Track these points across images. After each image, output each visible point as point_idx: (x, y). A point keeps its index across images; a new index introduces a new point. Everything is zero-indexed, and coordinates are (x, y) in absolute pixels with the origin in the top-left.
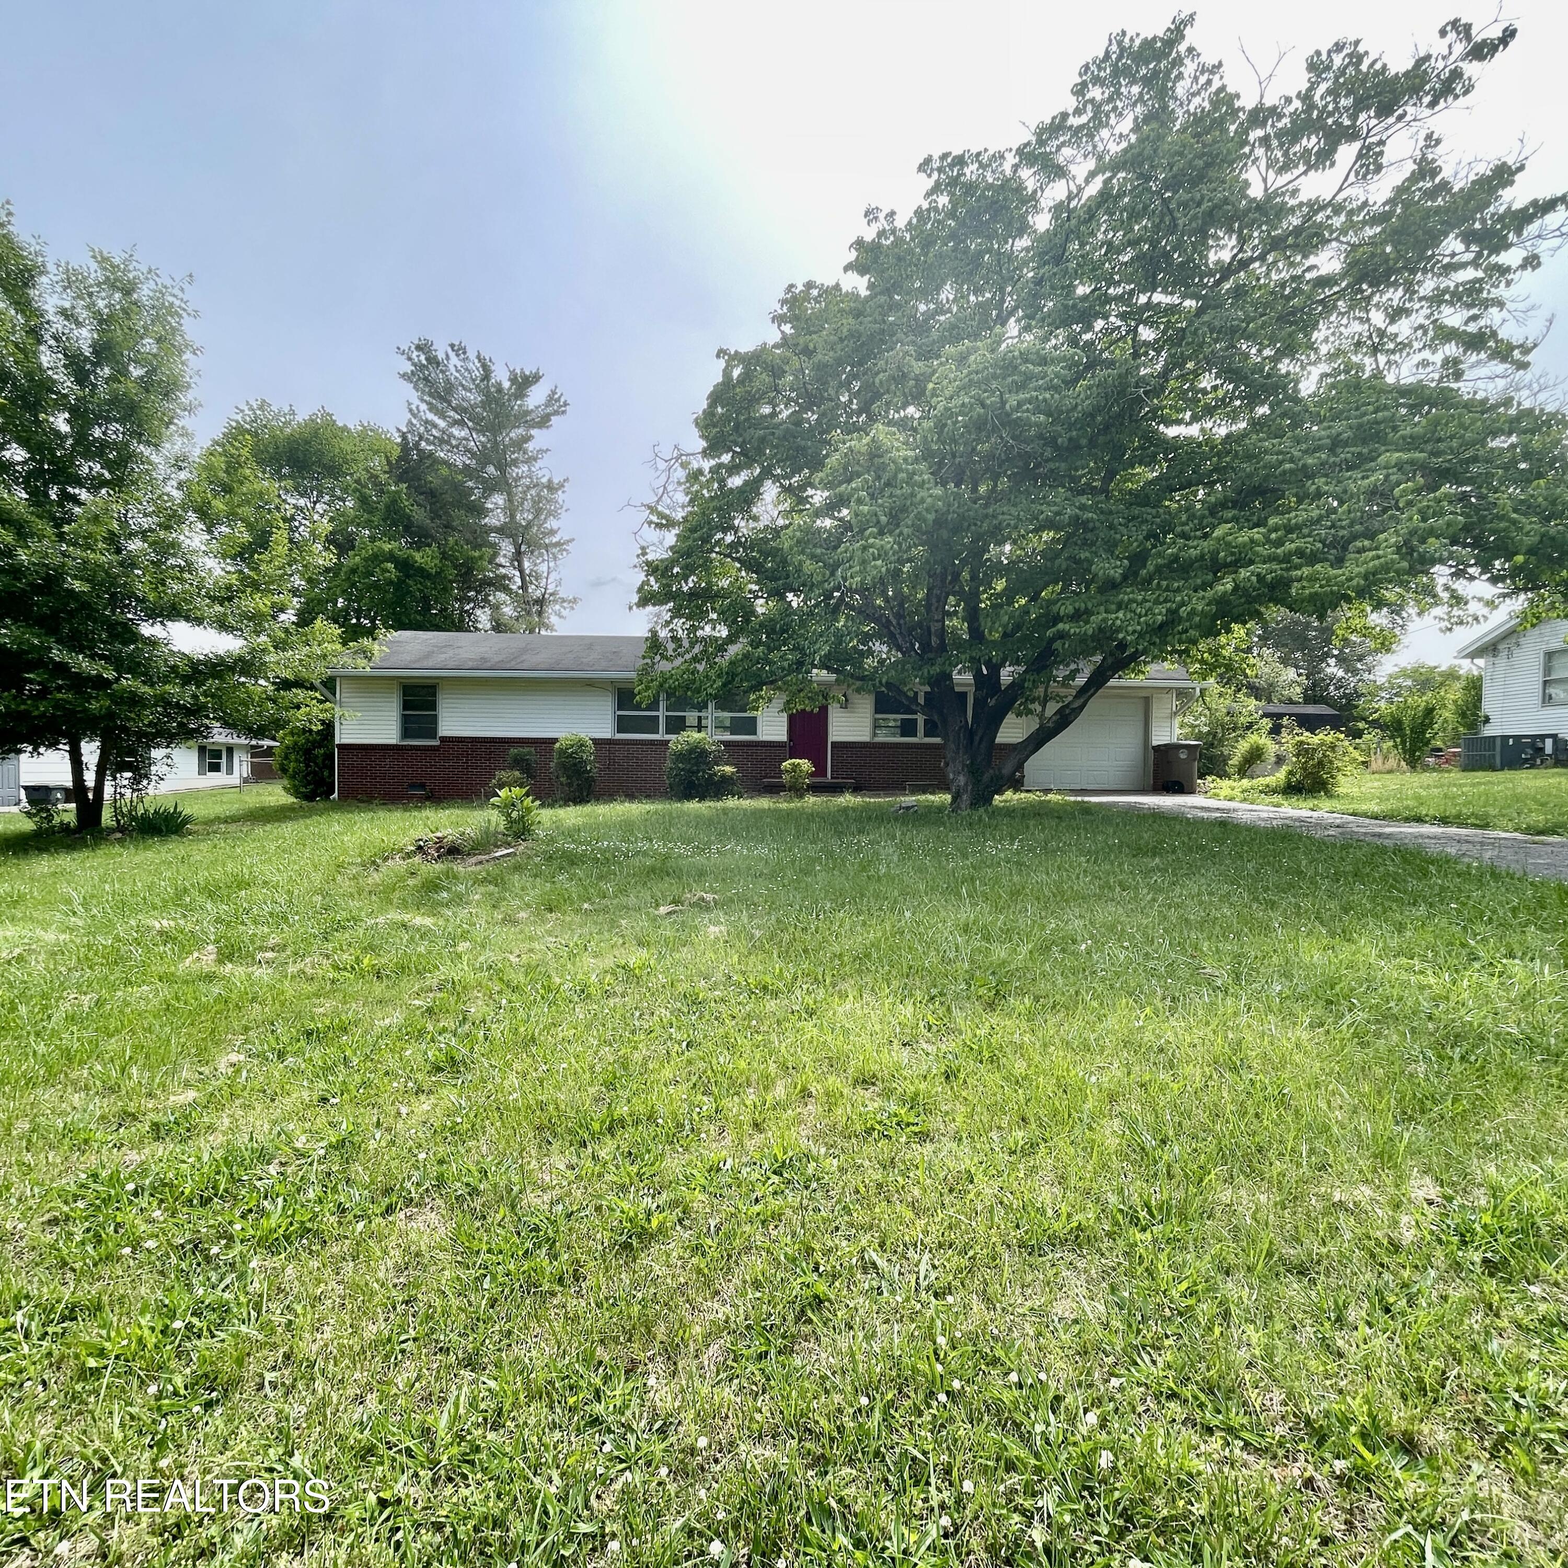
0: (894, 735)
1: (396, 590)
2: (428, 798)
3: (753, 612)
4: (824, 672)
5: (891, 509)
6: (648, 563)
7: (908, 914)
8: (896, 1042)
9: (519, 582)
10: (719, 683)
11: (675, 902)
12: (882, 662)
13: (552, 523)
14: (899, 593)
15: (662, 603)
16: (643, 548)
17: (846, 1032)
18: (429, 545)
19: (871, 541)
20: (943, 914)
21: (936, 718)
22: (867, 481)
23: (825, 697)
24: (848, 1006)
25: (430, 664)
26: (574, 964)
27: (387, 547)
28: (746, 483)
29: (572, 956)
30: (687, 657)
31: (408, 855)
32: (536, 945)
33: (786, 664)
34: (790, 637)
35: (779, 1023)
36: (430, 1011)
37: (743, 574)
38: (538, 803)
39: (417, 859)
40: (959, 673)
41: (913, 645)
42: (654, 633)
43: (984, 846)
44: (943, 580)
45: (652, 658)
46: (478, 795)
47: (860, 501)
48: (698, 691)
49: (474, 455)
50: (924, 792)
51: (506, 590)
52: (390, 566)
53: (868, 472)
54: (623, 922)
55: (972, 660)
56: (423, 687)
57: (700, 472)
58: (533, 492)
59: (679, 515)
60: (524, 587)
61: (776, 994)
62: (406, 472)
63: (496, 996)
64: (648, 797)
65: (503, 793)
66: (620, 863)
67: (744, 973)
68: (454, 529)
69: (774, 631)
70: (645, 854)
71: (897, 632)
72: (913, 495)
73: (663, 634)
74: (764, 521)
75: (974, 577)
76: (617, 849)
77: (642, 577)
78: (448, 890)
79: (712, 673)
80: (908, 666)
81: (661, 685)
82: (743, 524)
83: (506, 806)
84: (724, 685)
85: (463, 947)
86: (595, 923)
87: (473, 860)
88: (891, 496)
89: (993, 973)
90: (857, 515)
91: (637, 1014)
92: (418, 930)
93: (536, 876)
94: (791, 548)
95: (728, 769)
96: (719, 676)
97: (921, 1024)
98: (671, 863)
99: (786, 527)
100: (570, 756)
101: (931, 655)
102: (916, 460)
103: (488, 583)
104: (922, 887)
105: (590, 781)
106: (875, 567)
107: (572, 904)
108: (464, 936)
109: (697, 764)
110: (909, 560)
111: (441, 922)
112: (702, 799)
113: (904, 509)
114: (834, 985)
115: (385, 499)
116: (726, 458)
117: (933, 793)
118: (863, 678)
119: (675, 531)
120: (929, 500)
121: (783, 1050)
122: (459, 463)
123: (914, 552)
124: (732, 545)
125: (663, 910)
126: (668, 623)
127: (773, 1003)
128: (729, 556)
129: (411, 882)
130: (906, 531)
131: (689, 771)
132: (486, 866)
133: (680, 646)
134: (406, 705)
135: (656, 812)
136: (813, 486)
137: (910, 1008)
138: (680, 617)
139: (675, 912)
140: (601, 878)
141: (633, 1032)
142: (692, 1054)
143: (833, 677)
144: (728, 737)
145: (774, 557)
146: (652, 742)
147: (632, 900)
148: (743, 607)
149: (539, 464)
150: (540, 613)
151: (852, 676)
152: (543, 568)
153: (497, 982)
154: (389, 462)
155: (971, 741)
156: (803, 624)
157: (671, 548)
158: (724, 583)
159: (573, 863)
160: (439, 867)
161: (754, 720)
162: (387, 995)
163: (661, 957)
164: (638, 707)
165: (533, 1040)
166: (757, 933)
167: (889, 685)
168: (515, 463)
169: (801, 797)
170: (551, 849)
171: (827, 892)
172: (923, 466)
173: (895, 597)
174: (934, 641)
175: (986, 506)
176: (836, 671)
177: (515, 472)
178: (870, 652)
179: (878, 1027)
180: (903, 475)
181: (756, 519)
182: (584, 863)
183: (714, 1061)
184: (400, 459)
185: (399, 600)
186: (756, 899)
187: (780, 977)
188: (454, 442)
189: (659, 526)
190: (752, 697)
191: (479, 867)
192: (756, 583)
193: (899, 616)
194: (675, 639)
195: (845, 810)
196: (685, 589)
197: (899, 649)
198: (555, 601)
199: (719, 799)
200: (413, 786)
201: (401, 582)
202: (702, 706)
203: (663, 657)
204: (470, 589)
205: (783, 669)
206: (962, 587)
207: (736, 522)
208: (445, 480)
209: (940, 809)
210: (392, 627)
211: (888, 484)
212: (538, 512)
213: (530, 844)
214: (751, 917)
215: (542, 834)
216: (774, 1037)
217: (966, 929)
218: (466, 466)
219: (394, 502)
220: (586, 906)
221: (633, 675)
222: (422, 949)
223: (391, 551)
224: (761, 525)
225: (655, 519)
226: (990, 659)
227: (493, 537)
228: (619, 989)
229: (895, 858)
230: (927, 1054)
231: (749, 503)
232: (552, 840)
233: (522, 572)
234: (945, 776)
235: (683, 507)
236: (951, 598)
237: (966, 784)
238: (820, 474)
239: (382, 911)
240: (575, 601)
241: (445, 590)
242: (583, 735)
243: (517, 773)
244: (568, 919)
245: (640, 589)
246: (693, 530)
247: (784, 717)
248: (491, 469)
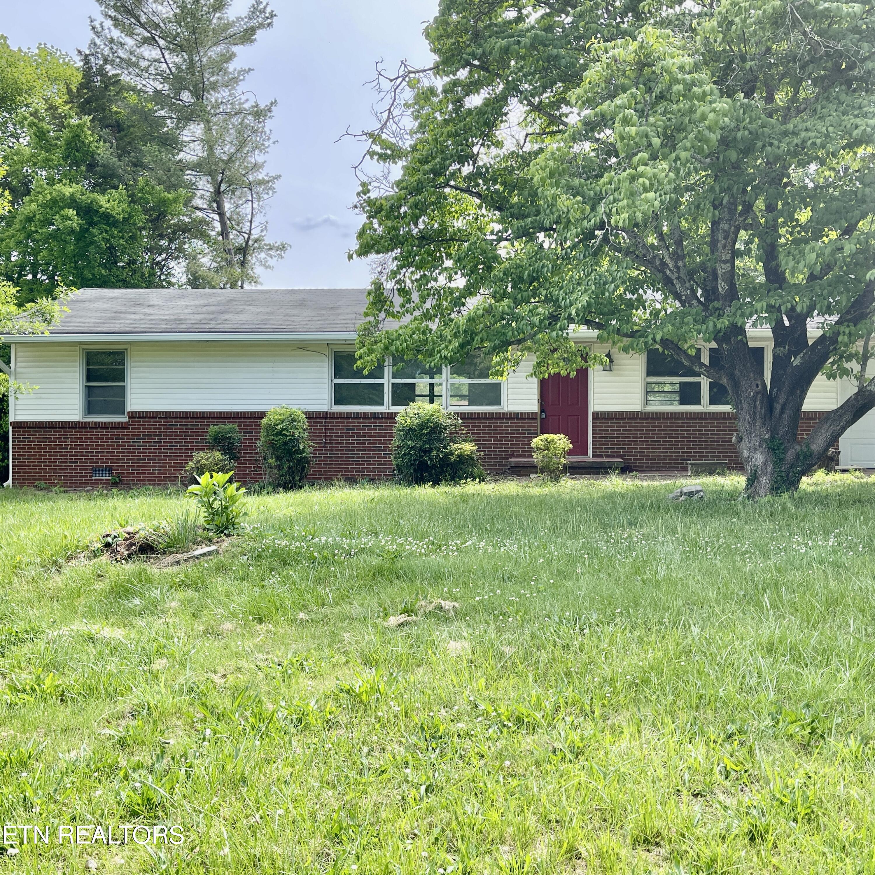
0: (671, 402)
1: (78, 240)
2: (115, 484)
3: (496, 258)
4: (584, 327)
5: (666, 128)
6: (370, 202)
7: (695, 630)
8: (685, 792)
9: (218, 226)
10: (455, 344)
11: (408, 611)
12: (655, 314)
13: (258, 157)
14: (675, 228)
15: (388, 250)
16: (363, 184)
17: (622, 778)
18: (116, 188)
19: (641, 168)
20: (740, 629)
21: (724, 381)
22: (634, 96)
23: (585, 357)
24: (623, 744)
25: (116, 327)
26: (289, 687)
27: (67, 191)
28: (487, 103)
29: (286, 677)
30: (417, 313)
31: (95, 554)
32: (243, 663)
33: (536, 320)
34: (541, 285)
35: (538, 764)
36: (122, 743)
37: (484, 211)
38: (243, 490)
39: (105, 558)
40: (754, 325)
41: (694, 292)
42: (378, 287)
43: (789, 542)
44: (732, 211)
45: (376, 316)
46: (173, 480)
47: (626, 121)
48: (431, 354)
49: (166, 80)
50: (711, 473)
51: (203, 236)
52: (71, 212)
53: (636, 85)
54: (346, 636)
55: (770, 308)
56: (110, 354)
57: (432, 91)
58: (236, 120)
59: (407, 143)
60: (224, 233)
61: (533, 728)
62: (88, 101)
63: (199, 726)
64: (372, 480)
65: (204, 479)
66: (341, 563)
67: (492, 702)
68: (145, 167)
69: (521, 279)
70: (371, 552)
71: (674, 276)
72: (692, 110)
73: (389, 285)
74: (509, 146)
75: (770, 208)
76: (338, 546)
77: (363, 219)
78: (141, 595)
79: (447, 333)
80: (689, 319)
81: (386, 348)
82: (483, 150)
83: (206, 494)
84: (462, 346)
85: (159, 664)
86: (314, 637)
87: (170, 559)
88: (664, 113)
89: (808, 706)
90: (622, 138)
91: (366, 749)
92: (108, 644)
93: (242, 579)
94: (543, 180)
95: (468, 447)
96: (456, 335)
97: (716, 770)
98: (401, 563)
99: (537, 153)
100: (280, 433)
101: (716, 304)
102: (696, 67)
103: (185, 229)
104: (712, 595)
105: (302, 464)
106: (647, 201)
107: (284, 614)
108: (159, 653)
109: (429, 441)
110: (688, 189)
111: (133, 634)
112: (436, 482)
113: (680, 128)
114: (605, 718)
115: (66, 133)
116: (463, 74)
117: (722, 474)
118: (632, 335)
119: (401, 163)
120: (711, 116)
121: (544, 798)
122: (150, 90)
123: (693, 178)
124: (470, 178)
125: (393, 620)
126: (394, 273)
127: (530, 739)
128: (467, 191)
129: (99, 586)
130: (684, 155)
131: (421, 449)
132: (184, 565)
133: (409, 301)
134: (90, 376)
135: (381, 500)
136: (567, 103)
137: (702, 749)
138: (410, 265)
139: (407, 623)
140: (318, 581)
141: (361, 773)
142: (432, 800)
143: (596, 333)
144: (466, 408)
145: (521, 189)
146: (376, 416)
147: (356, 610)
148: (484, 252)
149: (241, 88)
150: (243, 264)
151: (618, 331)
152: (247, 209)
153: (201, 709)
154: (69, 91)
155: (771, 409)
156: (556, 269)
157: (398, 183)
158: (459, 224)
159: (285, 564)
160: (130, 567)
161: (497, 387)
162: (73, 722)
163: (392, 680)
164: (358, 374)
165: (244, 780)
166: (508, 651)
167: (664, 342)
168: (214, 86)
169: (557, 479)
170: (259, 546)
171: (592, 599)
172: (704, 75)
173: (672, 232)
174: (722, 287)
175: (785, 120)
176: (599, 326)
177: (213, 97)
178: (641, 303)
179: (661, 772)
180: (678, 88)
181: (498, 144)
182: (298, 562)
183: (460, 811)
184: (82, 86)
185: (81, 254)
186: (505, 609)
187: (538, 707)
188: (144, 64)
189: (383, 157)
190: (496, 359)
191: (176, 569)
192: (500, 222)
193: (677, 257)
194: (403, 292)
195: (611, 496)
196: (415, 231)
197: (677, 296)
198: (260, 249)
199: (456, 484)
200: (97, 470)
201: (84, 231)
202: (437, 371)
203: (389, 313)
204: (162, 236)
205: (533, 326)
206: (755, 218)
207: (475, 150)
208: (134, 110)
209: (732, 496)
210: (74, 284)
211: (661, 97)
212: (243, 143)
213: (234, 540)
214: (499, 630)
215: (248, 529)
216: (532, 783)
217: (770, 649)
218: (157, 92)
219: (77, 136)
220: (301, 615)
221: (353, 336)
222: (112, 667)
223: (72, 195)
224: (503, 152)
225: (377, 148)
226: (793, 308)
227: (189, 176)
228: (343, 719)
229: (677, 557)
230: (726, 808)
231: (491, 125)
232: (261, 535)
233: (221, 214)
234: (737, 453)
235: (412, 133)
236: (742, 232)
237: (765, 464)
238: (578, 91)
239: (65, 620)
240: (283, 248)
241: (133, 238)
242: (294, 409)
243: (218, 454)
244: (282, 631)
245: (361, 234)
246: (424, 161)
247: (534, 385)
248: (186, 96)
